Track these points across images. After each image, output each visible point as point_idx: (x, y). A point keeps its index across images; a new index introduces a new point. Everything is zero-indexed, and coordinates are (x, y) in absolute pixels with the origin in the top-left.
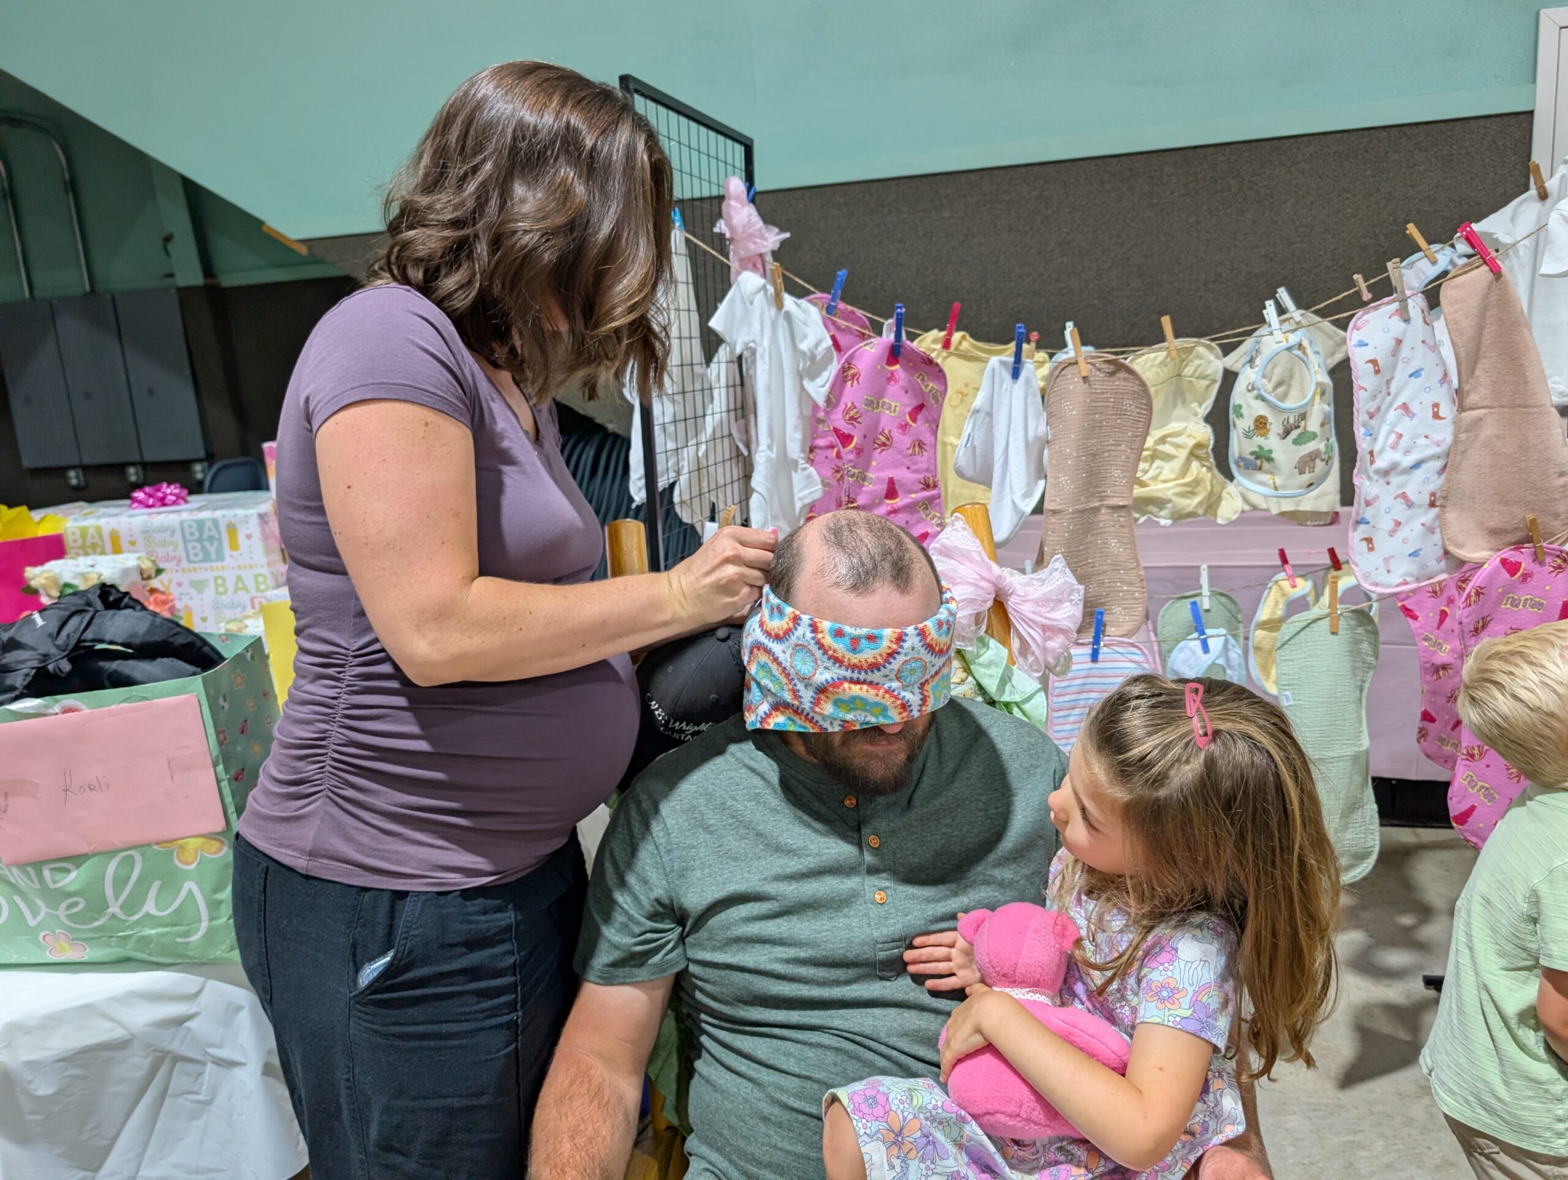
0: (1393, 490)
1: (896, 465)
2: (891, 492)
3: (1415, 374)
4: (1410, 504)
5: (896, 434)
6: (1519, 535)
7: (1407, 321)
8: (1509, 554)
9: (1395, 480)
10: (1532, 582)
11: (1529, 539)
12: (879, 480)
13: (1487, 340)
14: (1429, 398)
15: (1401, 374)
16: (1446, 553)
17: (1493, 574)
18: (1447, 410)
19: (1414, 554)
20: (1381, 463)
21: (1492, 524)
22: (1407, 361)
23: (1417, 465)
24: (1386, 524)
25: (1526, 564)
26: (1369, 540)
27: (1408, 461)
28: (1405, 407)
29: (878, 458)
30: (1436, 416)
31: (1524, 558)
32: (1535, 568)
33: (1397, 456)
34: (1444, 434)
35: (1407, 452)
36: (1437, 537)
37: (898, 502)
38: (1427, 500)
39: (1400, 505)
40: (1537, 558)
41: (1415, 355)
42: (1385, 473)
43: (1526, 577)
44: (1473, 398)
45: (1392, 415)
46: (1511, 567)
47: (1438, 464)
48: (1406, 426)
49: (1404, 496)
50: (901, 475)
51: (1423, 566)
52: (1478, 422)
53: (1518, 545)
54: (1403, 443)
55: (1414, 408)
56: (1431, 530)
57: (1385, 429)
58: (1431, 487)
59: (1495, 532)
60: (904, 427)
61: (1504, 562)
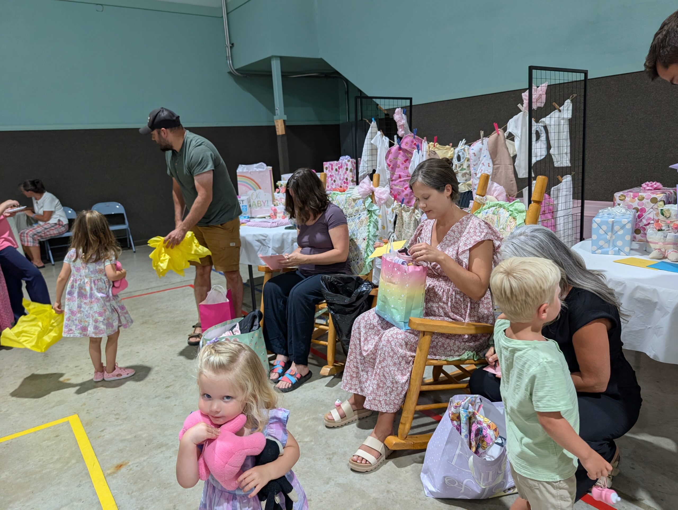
1: (401, 172)
2: (400, 177)
3: (485, 156)
5: (401, 165)
12: (397, 174)
13: (498, 150)
14: (488, 162)
18: (491, 165)
28: (483, 164)
29: (397, 170)
30: (489, 166)
34: (490, 170)
37: (401, 179)
44: (496, 163)
45: (481, 165)
48: (483, 168)
50: (402, 174)
54: (483, 172)
55: (485, 164)
57: (479, 168)
60: (403, 164)
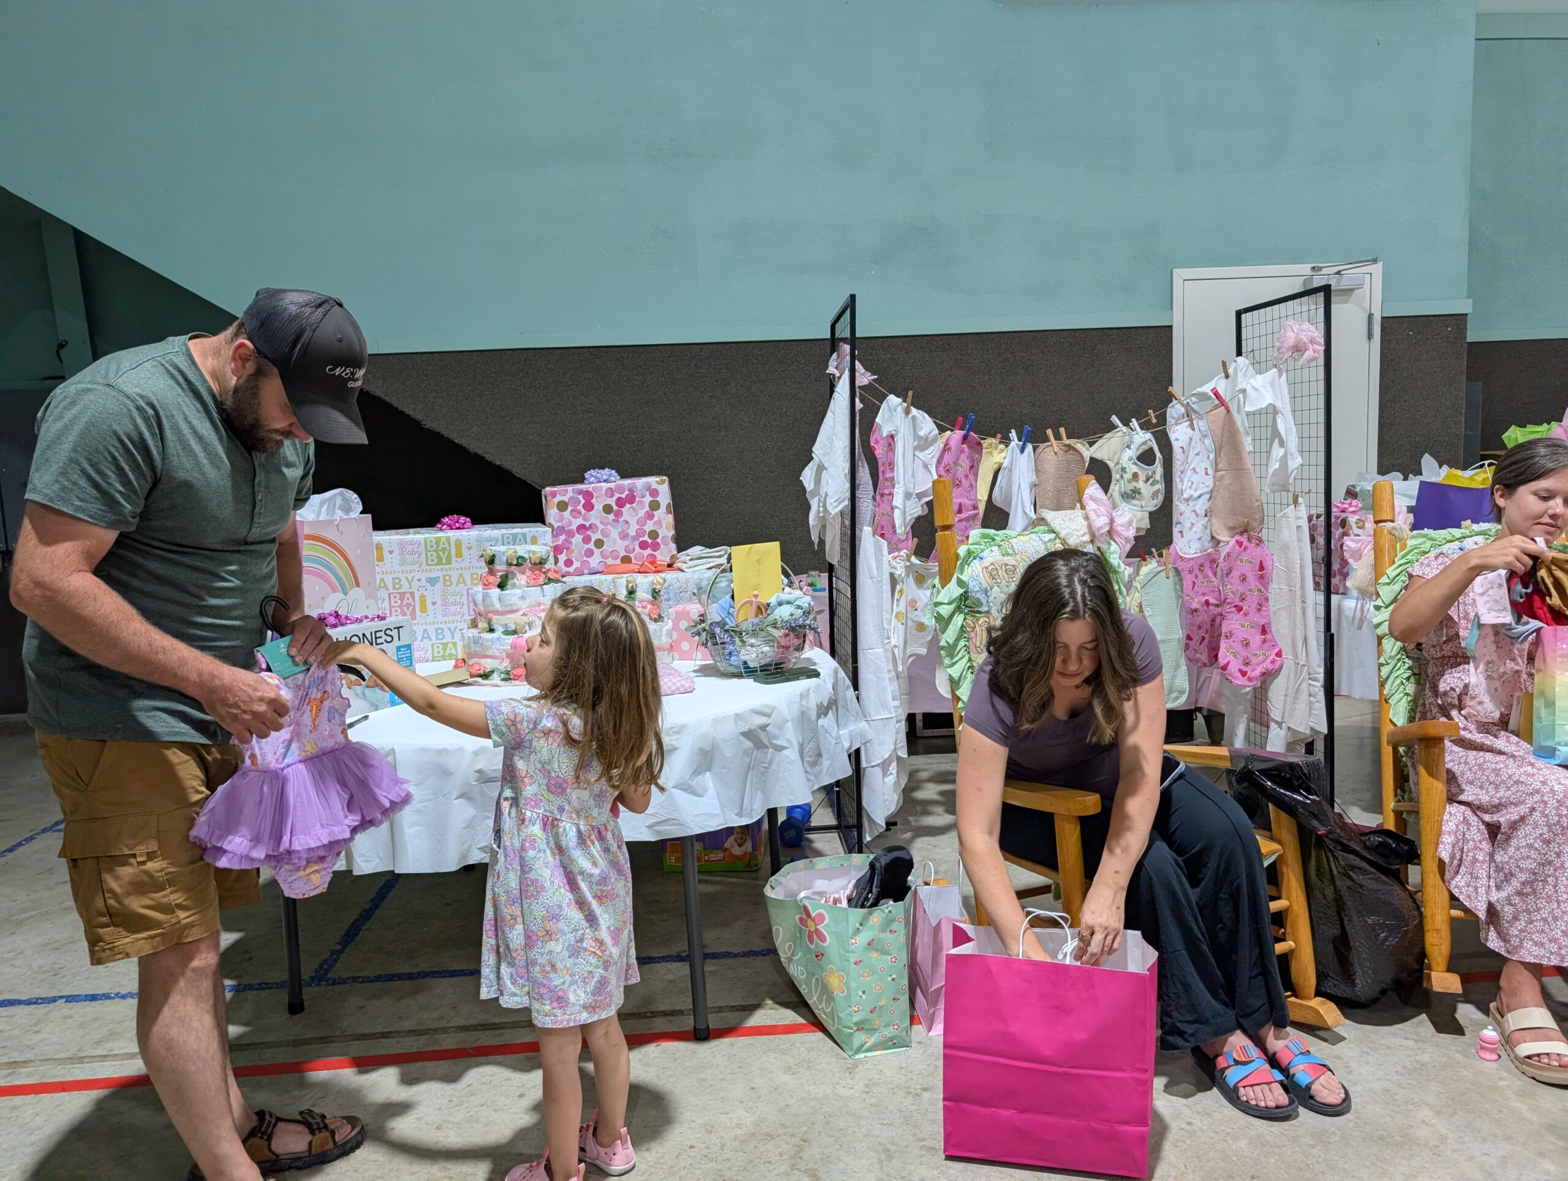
0: (1190, 508)
3: (1197, 454)
4: (1197, 515)
6: (1241, 530)
7: (1193, 429)
8: (1238, 537)
9: (1191, 503)
10: (1248, 551)
11: (1246, 531)
13: (1225, 440)
14: (1203, 465)
15: (1192, 454)
16: (1213, 538)
17: (1233, 546)
18: (1210, 471)
19: (1199, 539)
20: (1186, 495)
21: (1230, 525)
22: (1194, 448)
23: (1200, 497)
24: (1188, 525)
25: (1245, 543)
26: (1181, 532)
27: (1196, 495)
28: (1194, 469)
30: (1207, 474)
31: (1244, 539)
32: (1248, 544)
33: (1192, 492)
34: (1210, 482)
35: (1196, 490)
36: (1208, 531)
38: (1203, 513)
39: (1193, 515)
40: (1249, 540)
41: (1197, 446)
42: (1187, 500)
43: (1246, 548)
44: (1220, 466)
45: (1189, 473)
46: (1240, 544)
47: (1208, 496)
48: (1195, 478)
49: (1195, 511)
51: (1203, 545)
52: (1222, 477)
53: (1241, 533)
54: (1194, 486)
55: (1198, 470)
56: (1206, 528)
57: (1186, 479)
58: (1205, 507)
59: (1231, 529)
61: (1237, 541)
